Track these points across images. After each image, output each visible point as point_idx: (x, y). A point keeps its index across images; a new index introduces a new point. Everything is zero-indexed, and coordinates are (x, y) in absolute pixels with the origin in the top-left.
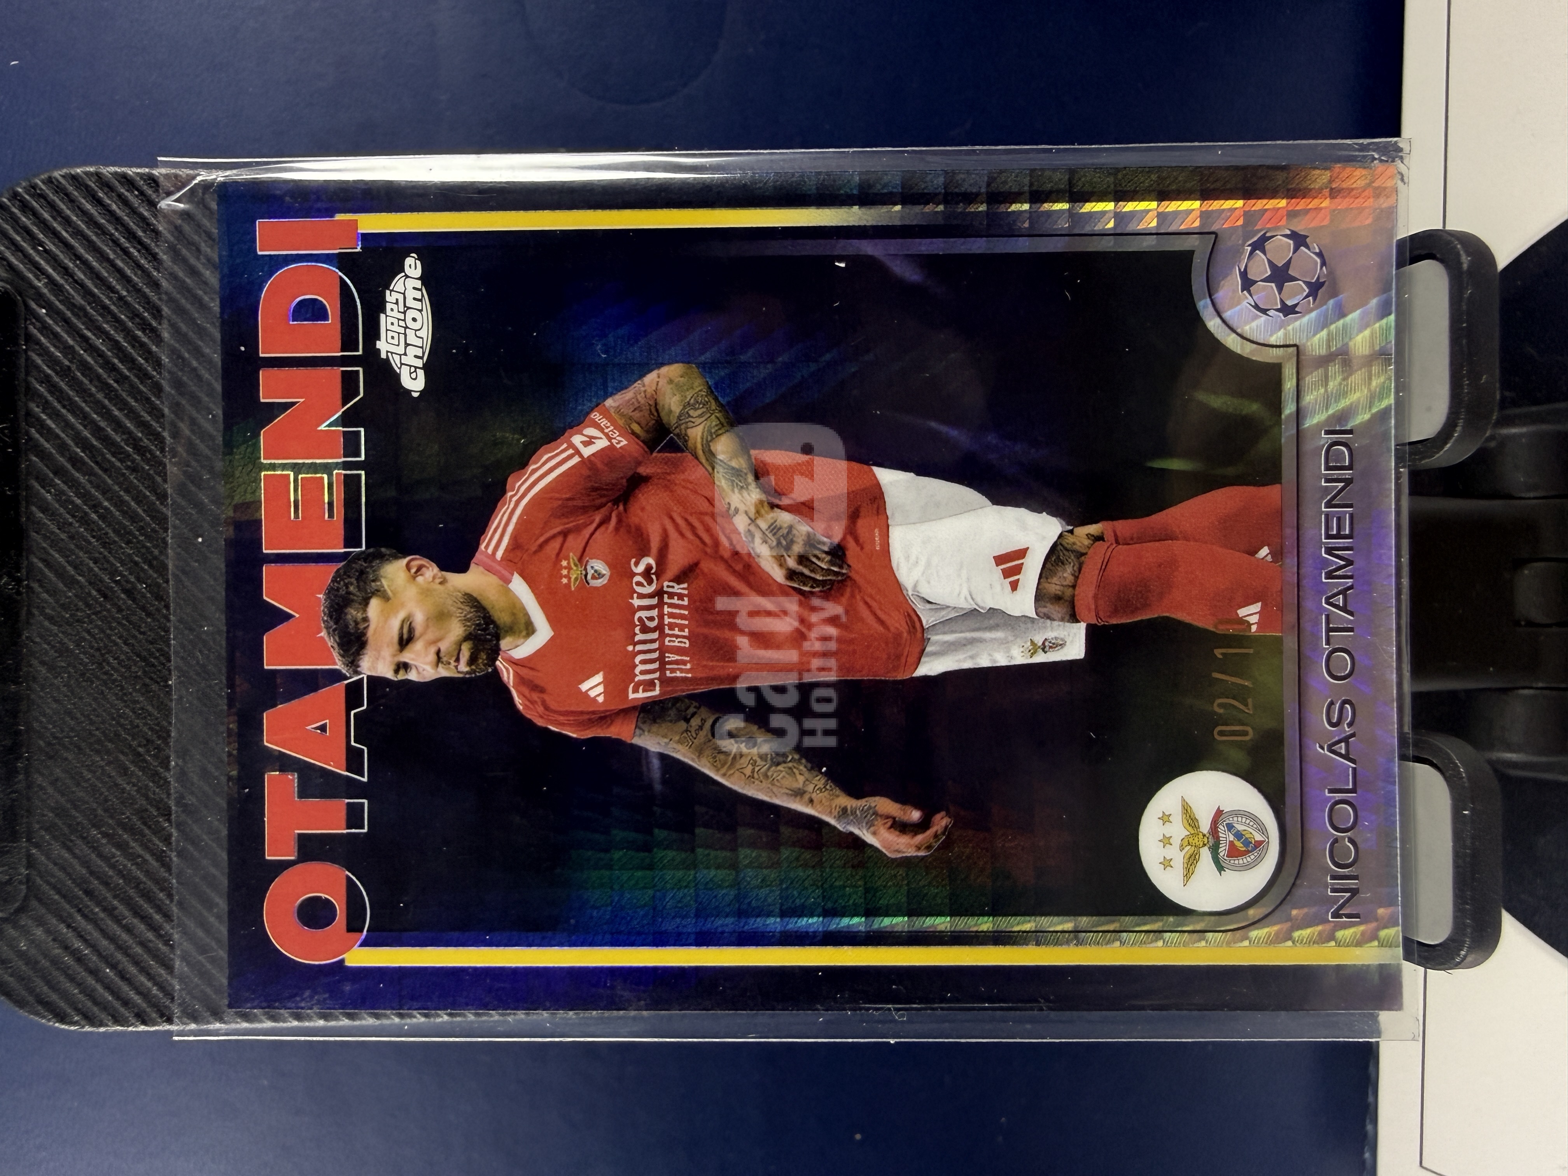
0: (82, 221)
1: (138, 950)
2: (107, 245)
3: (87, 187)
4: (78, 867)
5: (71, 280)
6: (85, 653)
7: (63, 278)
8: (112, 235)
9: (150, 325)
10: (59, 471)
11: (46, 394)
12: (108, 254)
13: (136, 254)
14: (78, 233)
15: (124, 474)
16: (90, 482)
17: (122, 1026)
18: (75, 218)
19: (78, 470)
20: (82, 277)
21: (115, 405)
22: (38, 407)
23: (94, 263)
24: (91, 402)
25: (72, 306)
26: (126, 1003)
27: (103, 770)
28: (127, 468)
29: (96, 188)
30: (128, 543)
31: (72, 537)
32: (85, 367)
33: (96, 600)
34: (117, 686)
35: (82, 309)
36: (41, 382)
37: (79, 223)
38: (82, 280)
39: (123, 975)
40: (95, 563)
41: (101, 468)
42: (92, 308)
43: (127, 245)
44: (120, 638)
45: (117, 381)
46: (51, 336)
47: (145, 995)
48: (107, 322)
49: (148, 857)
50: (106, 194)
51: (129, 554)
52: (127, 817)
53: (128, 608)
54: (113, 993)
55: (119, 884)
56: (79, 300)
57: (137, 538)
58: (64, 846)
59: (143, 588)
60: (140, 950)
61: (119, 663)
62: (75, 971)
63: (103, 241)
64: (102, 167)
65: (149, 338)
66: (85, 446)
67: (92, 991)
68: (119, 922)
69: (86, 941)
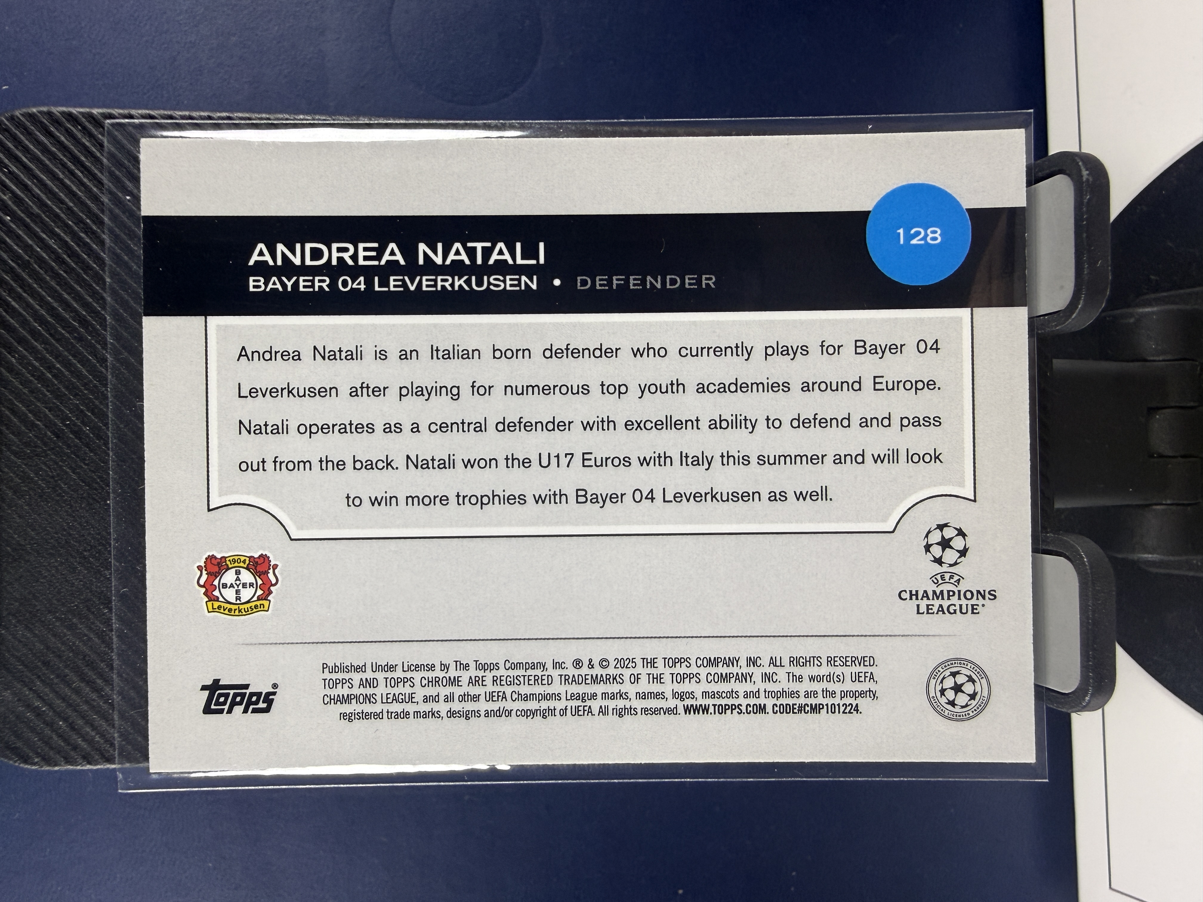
0: (36, 148)
2: (57, 168)
3: (41, 122)
4: (37, 644)
5: (30, 194)
7: (23, 193)
8: (61, 160)
9: (91, 228)
10: (21, 341)
11: (12, 282)
12: (58, 174)
13: (80, 174)
14: (35, 159)
15: (72, 343)
16: (46, 349)
17: (72, 765)
19: (36, 341)
20: (39, 192)
21: (64, 290)
22: (5, 292)
23: (48, 182)
25: (31, 215)
26: (75, 748)
27: (57, 569)
28: (75, 338)
29: (47, 123)
30: (76, 395)
32: (41, 261)
33: (51, 439)
34: (67, 505)
35: (38, 216)
36: (7, 273)
37: (36, 150)
38: (38, 195)
39: (73, 728)
40: (50, 411)
41: (55, 338)
42: (47, 216)
44: (69, 468)
45: (65, 272)
47: (90, 741)
48: (58, 227)
49: (92, 636)
50: (56, 128)
51: (77, 404)
52: (76, 606)
53: (76, 446)
54: (65, 740)
55: (70, 657)
56: (36, 210)
57: (82, 392)
58: (27, 627)
59: (87, 429)
60: (85, 707)
61: (69, 488)
62: (35, 724)
63: (55, 165)
64: (52, 107)
65: (91, 239)
66: (42, 321)
67: (49, 739)
68: (69, 686)
69: (44, 700)
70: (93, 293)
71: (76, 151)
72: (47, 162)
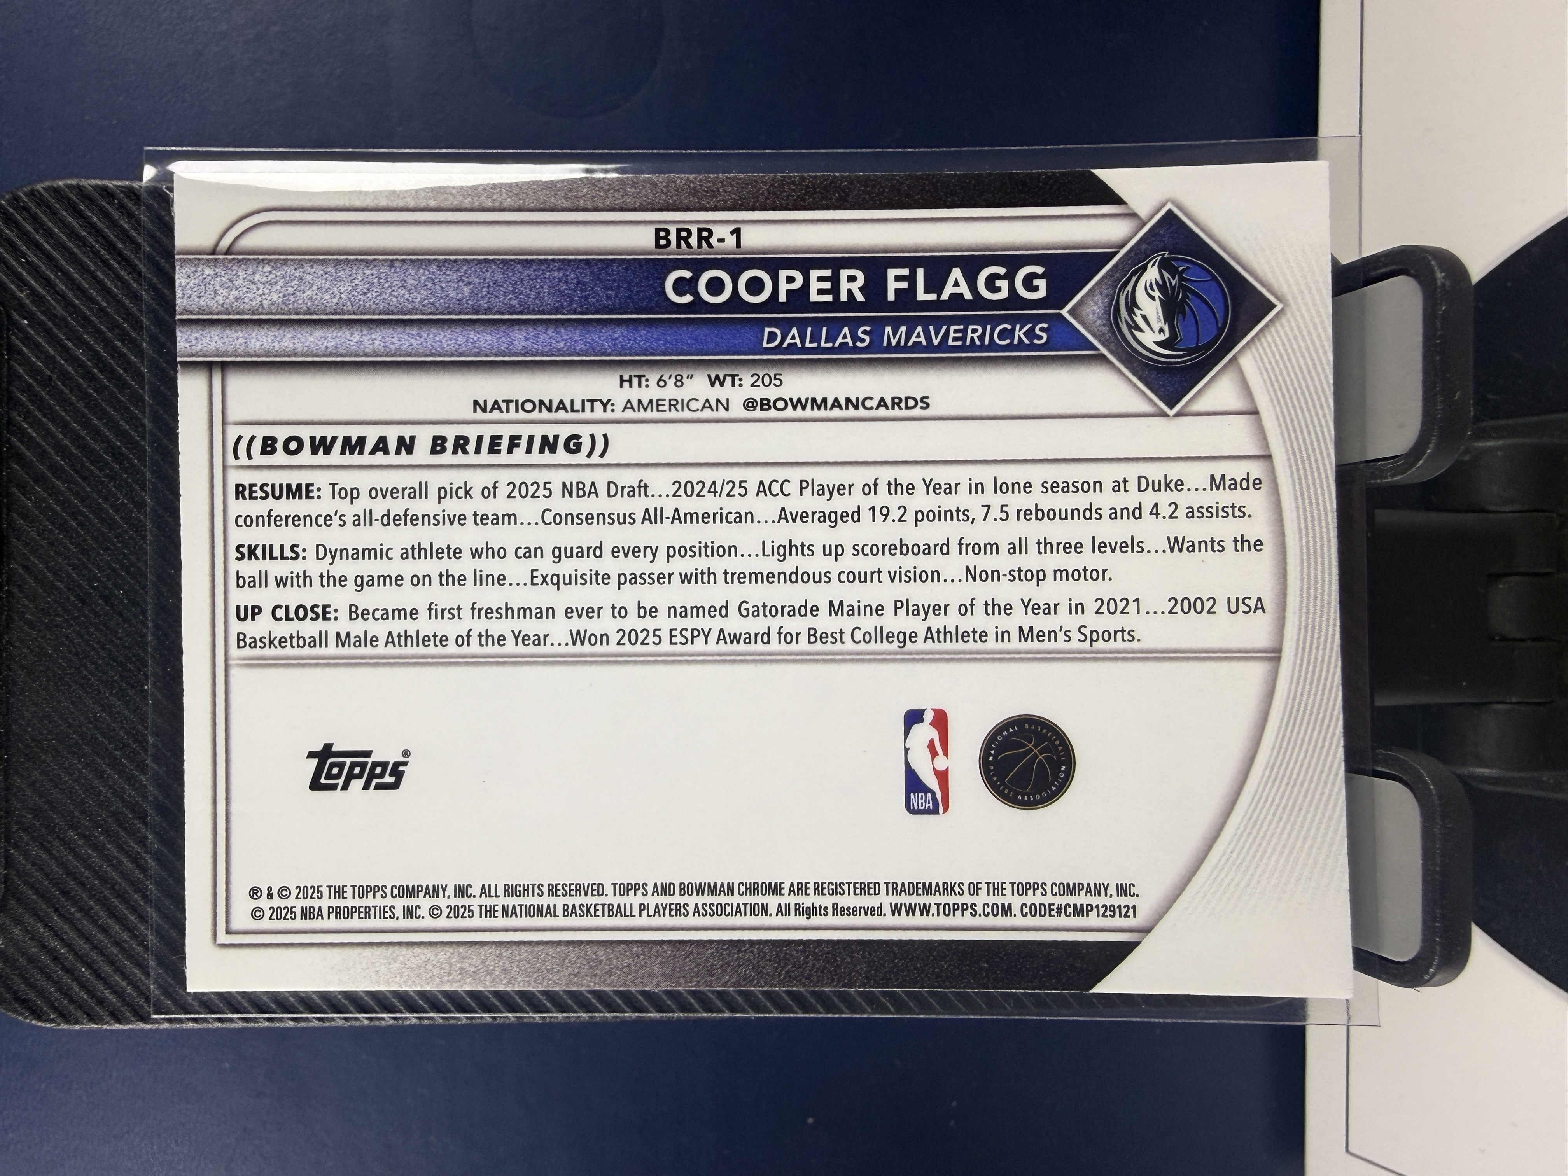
0: (63, 233)
1: (114, 950)
2: (88, 257)
3: (68, 199)
4: (54, 867)
5: (52, 291)
6: (63, 658)
7: (44, 289)
8: (92, 247)
10: (39, 479)
11: (28, 403)
12: (88, 266)
13: (116, 265)
14: (59, 245)
17: (97, 1024)
18: (56, 230)
19: (57, 479)
20: (64, 288)
21: (94, 414)
22: (19, 416)
23: (75, 275)
24: (71, 411)
25: (53, 317)
26: (101, 1002)
27: (80, 772)
28: (107, 476)
29: (77, 201)
30: (107, 549)
31: (51, 544)
32: (64, 376)
33: (75, 606)
34: (95, 690)
35: (63, 319)
37: (61, 235)
38: (64, 292)
40: (73, 569)
41: (81, 477)
42: (73, 319)
43: (108, 257)
44: (97, 643)
45: (96, 391)
46: (33, 347)
48: (87, 333)
49: (124, 859)
50: (87, 207)
51: (108, 561)
53: (105, 615)
54: (88, 991)
55: (95, 885)
56: (60, 311)
57: (115, 545)
58: (42, 846)
59: (121, 594)
61: (97, 668)
62: (52, 969)
63: (84, 253)
64: (83, 181)
65: (128, 348)
66: (65, 454)
67: (68, 989)
68: (94, 922)
69: (62, 940)
70: (130, 419)
71: (112, 236)
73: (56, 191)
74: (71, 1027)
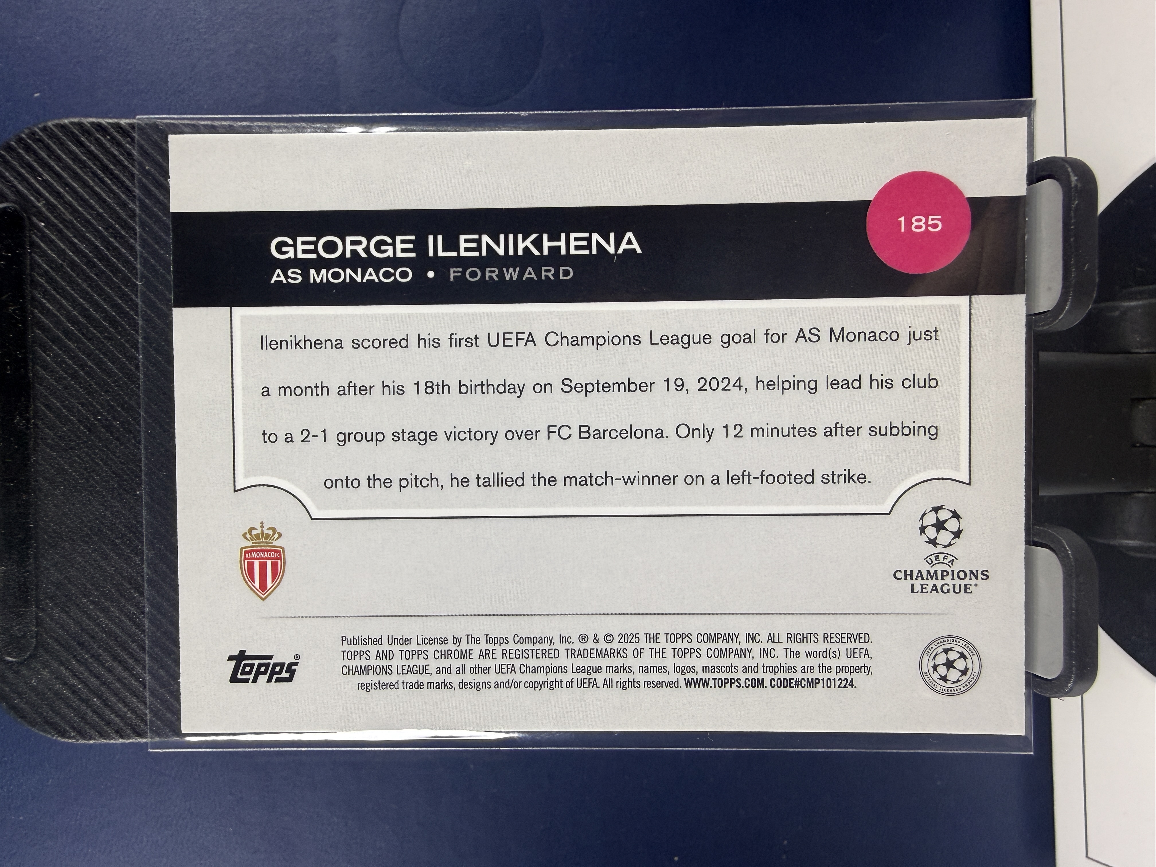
0: (69, 158)
2: (88, 176)
3: (72, 133)
4: (73, 626)
5: (62, 201)
6: (75, 471)
7: (56, 200)
8: (92, 169)
9: (120, 233)
10: (56, 340)
11: (46, 285)
12: (88, 182)
13: (109, 182)
14: (66, 167)
15: (103, 342)
16: (79, 348)
17: (106, 739)
18: (64, 156)
19: (70, 339)
20: (71, 199)
21: (95, 292)
22: (40, 294)
23: (79, 189)
24: (78, 290)
25: (63, 221)
26: (108, 723)
27: (90, 556)
28: (105, 337)
29: (79, 134)
30: (107, 391)
31: (66, 388)
32: (72, 264)
33: (84, 433)
34: (100, 495)
35: (71, 222)
36: (41, 276)
37: (68, 160)
38: (71, 202)
39: (106, 704)
40: (82, 406)
41: (87, 338)
42: (78, 222)
43: (103, 175)
44: (101, 460)
45: (96, 275)
46: (49, 243)
47: (122, 717)
48: (89, 232)
49: (123, 618)
50: (86, 138)
51: (107, 400)
52: (108, 590)
53: (107, 440)
54: (99, 716)
55: (103, 638)
56: (68, 216)
57: (113, 389)
58: (63, 610)
59: (118, 424)
60: (118, 685)
61: (101, 479)
62: (71, 700)
63: (85, 173)
64: (82, 119)
65: (119, 243)
66: (75, 322)
67: (84, 714)
68: (103, 665)
69: (79, 678)
70: (123, 296)
71: (105, 160)
72: (79, 171)
73: (63, 127)
74: (86, 742)
